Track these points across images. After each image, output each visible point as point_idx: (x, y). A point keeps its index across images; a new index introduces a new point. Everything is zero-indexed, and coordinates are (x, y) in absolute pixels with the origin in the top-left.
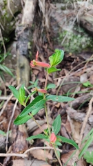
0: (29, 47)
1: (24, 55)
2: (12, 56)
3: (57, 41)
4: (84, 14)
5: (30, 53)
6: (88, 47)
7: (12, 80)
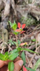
0: (8, 25)
1: (6, 28)
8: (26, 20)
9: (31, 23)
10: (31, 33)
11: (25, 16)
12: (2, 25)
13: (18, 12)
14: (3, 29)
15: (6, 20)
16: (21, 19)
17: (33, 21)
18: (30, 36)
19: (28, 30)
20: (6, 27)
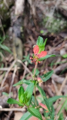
0: (22, 31)
1: (18, 37)
2: (9, 38)
3: (42, 25)
4: (61, 4)
5: (23, 35)
6: (65, 28)
7: (10, 55)
8: (51, 22)
9: (60, 28)
10: (60, 44)
11: (50, 16)
12: (13, 31)
13: (37, 9)
14: (14, 39)
15: (18, 23)
16: (42, 20)
17: (64, 24)
18: (59, 49)
19: (56, 39)
20: (19, 35)
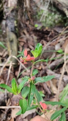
0: (16, 25)
1: (12, 31)
2: (2, 32)
3: (36, 18)
5: (17, 29)
6: (60, 22)
7: (4, 50)
8: (46, 15)
9: (54, 22)
12: (6, 25)
14: (8, 34)
15: (11, 17)
17: (58, 18)
19: (50, 34)
20: (13, 29)
